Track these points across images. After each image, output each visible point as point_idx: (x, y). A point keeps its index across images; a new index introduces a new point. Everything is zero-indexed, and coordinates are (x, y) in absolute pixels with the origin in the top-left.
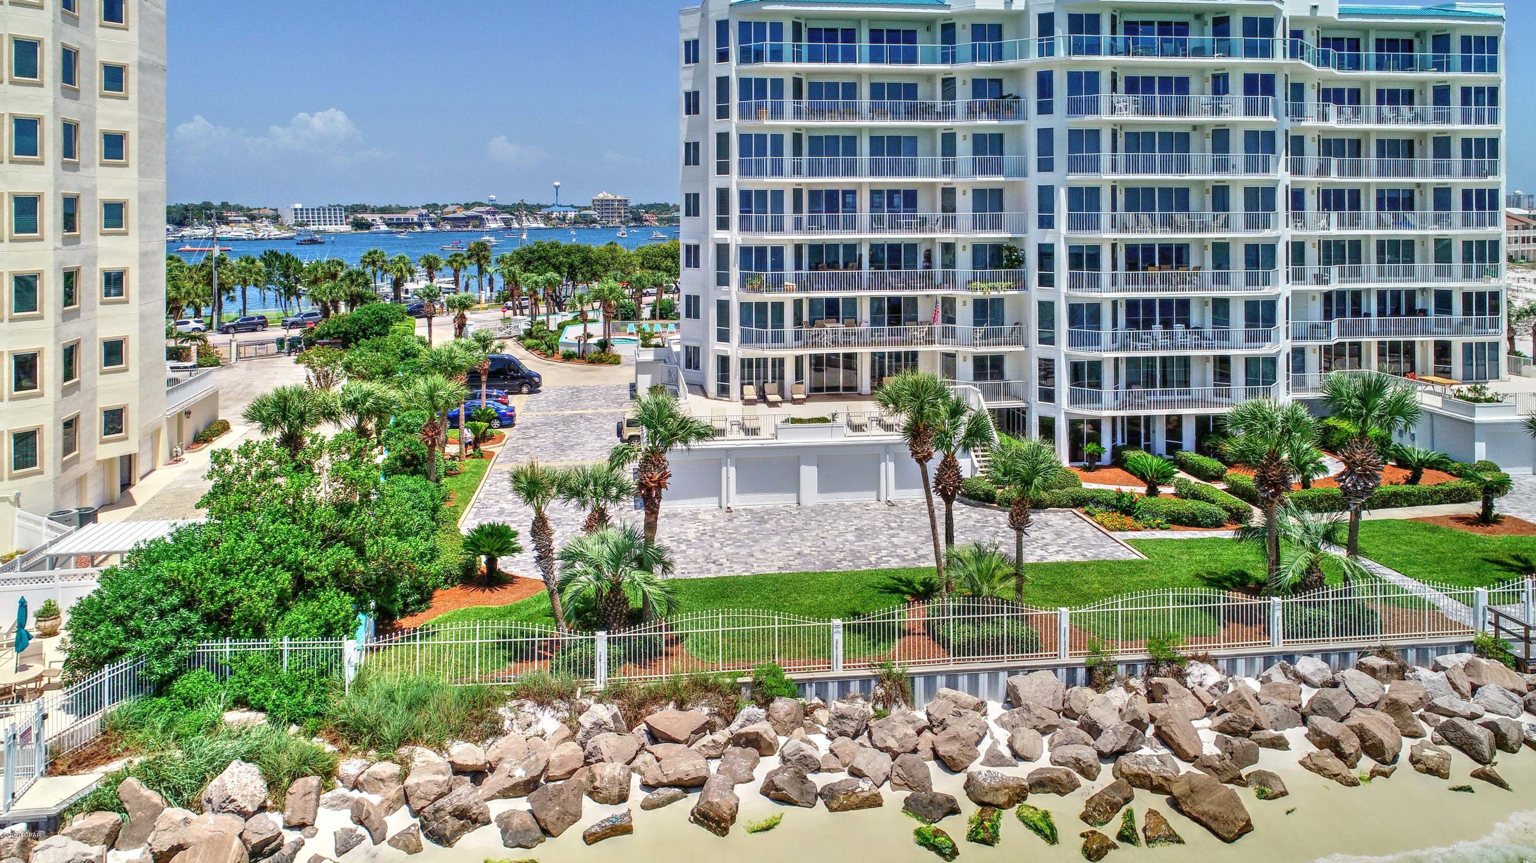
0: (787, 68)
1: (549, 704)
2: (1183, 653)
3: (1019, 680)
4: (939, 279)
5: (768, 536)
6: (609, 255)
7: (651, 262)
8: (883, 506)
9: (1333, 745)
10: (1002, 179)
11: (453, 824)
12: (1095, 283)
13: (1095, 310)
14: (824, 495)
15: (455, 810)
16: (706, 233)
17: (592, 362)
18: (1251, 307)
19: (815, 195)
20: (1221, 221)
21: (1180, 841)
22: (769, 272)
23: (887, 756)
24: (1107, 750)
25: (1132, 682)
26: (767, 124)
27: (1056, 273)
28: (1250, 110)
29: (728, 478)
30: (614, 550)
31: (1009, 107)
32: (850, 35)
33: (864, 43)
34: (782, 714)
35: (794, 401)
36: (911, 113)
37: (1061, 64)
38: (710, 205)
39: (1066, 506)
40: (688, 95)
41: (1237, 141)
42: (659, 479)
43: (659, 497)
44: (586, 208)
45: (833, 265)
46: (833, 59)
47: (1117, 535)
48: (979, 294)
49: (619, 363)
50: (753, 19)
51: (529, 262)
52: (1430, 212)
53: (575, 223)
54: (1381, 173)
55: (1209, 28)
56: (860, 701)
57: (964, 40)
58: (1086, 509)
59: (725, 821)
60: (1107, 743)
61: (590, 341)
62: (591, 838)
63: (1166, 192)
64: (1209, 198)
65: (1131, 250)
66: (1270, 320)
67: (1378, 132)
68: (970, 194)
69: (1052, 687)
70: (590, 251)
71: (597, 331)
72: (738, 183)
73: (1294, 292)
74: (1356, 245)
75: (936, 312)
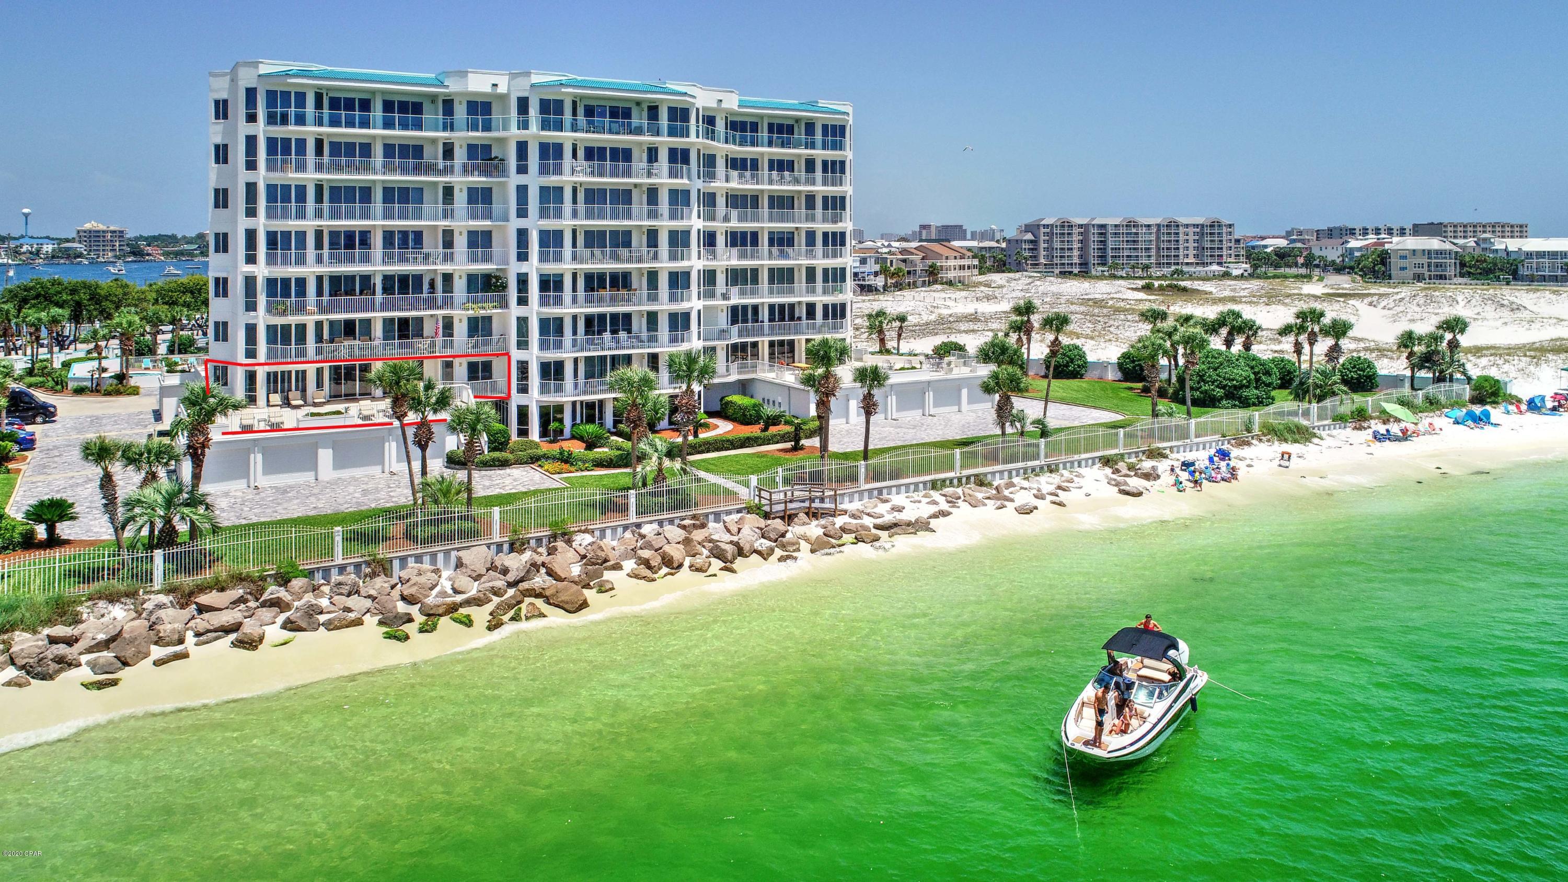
0: (310, 131)
1: (117, 601)
2: (572, 529)
3: (461, 553)
4: (440, 302)
5: (291, 500)
6: (119, 291)
7: (168, 297)
8: (387, 475)
9: (647, 563)
10: (489, 223)
11: (53, 666)
12: (559, 302)
13: (559, 322)
14: (339, 471)
15: (56, 657)
16: (235, 267)
17: (108, 394)
18: (673, 317)
19: (334, 235)
20: (651, 254)
21: (545, 616)
22: (293, 299)
23: (370, 600)
24: (511, 580)
25: (540, 550)
26: (293, 177)
27: (529, 295)
28: (673, 174)
29: (255, 463)
30: (166, 496)
31: (496, 167)
32: (365, 105)
33: (377, 113)
34: (297, 588)
35: (315, 405)
36: (417, 170)
37: (535, 137)
38: (239, 243)
39: (526, 463)
40: (217, 147)
41: (664, 197)
42: (203, 442)
43: (203, 454)
44: (67, 241)
45: (350, 292)
46: (350, 124)
47: (556, 477)
48: (471, 312)
49: (138, 394)
50: (279, 89)
51: (25, 301)
52: (804, 248)
53: (53, 257)
54: (771, 220)
55: (645, 114)
56: (353, 576)
57: (460, 112)
58: (539, 463)
59: (256, 641)
60: (511, 577)
61: (104, 375)
62: (158, 663)
63: (614, 233)
64: (645, 238)
65: (589, 277)
66: (687, 327)
67: (770, 191)
68: (465, 235)
69: (485, 555)
70: (97, 286)
71: (113, 365)
72: (265, 225)
73: (705, 307)
74: (755, 271)
75: (437, 328)
